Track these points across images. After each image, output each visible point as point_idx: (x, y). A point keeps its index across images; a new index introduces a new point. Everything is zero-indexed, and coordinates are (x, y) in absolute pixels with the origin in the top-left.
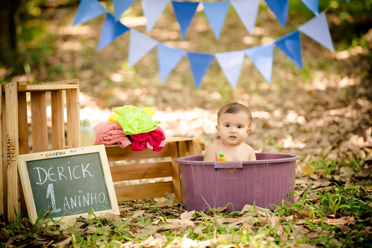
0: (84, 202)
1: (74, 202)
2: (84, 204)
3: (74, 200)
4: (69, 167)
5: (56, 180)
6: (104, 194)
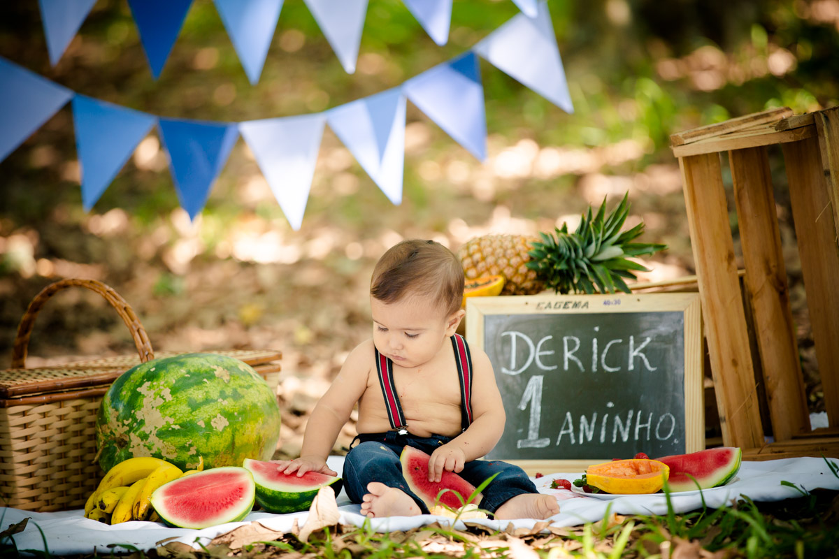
0: (615, 432)
1: (589, 429)
2: (615, 436)
3: (589, 423)
4: (595, 341)
5: (555, 367)
6: (673, 419)
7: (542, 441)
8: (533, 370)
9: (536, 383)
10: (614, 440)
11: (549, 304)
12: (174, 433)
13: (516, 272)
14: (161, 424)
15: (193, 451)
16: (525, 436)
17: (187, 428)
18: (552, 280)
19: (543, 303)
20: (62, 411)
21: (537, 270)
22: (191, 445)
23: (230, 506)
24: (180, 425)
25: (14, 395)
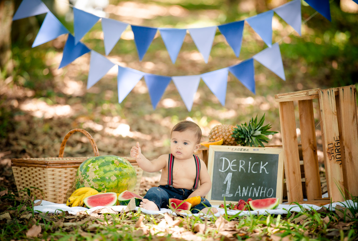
0: (254, 193)
1: (246, 192)
2: (254, 195)
3: (246, 190)
4: (250, 162)
5: (236, 170)
6: (273, 190)
7: (230, 195)
8: (229, 171)
9: (230, 175)
10: (253, 196)
11: (236, 149)
12: (98, 180)
13: (228, 138)
14: (94, 177)
15: (104, 187)
16: (225, 193)
17: (102, 179)
18: (239, 141)
19: (234, 148)
20: (66, 171)
21: (235, 137)
22: (103, 185)
23: (108, 204)
24: (100, 178)
25: (49, 164)
